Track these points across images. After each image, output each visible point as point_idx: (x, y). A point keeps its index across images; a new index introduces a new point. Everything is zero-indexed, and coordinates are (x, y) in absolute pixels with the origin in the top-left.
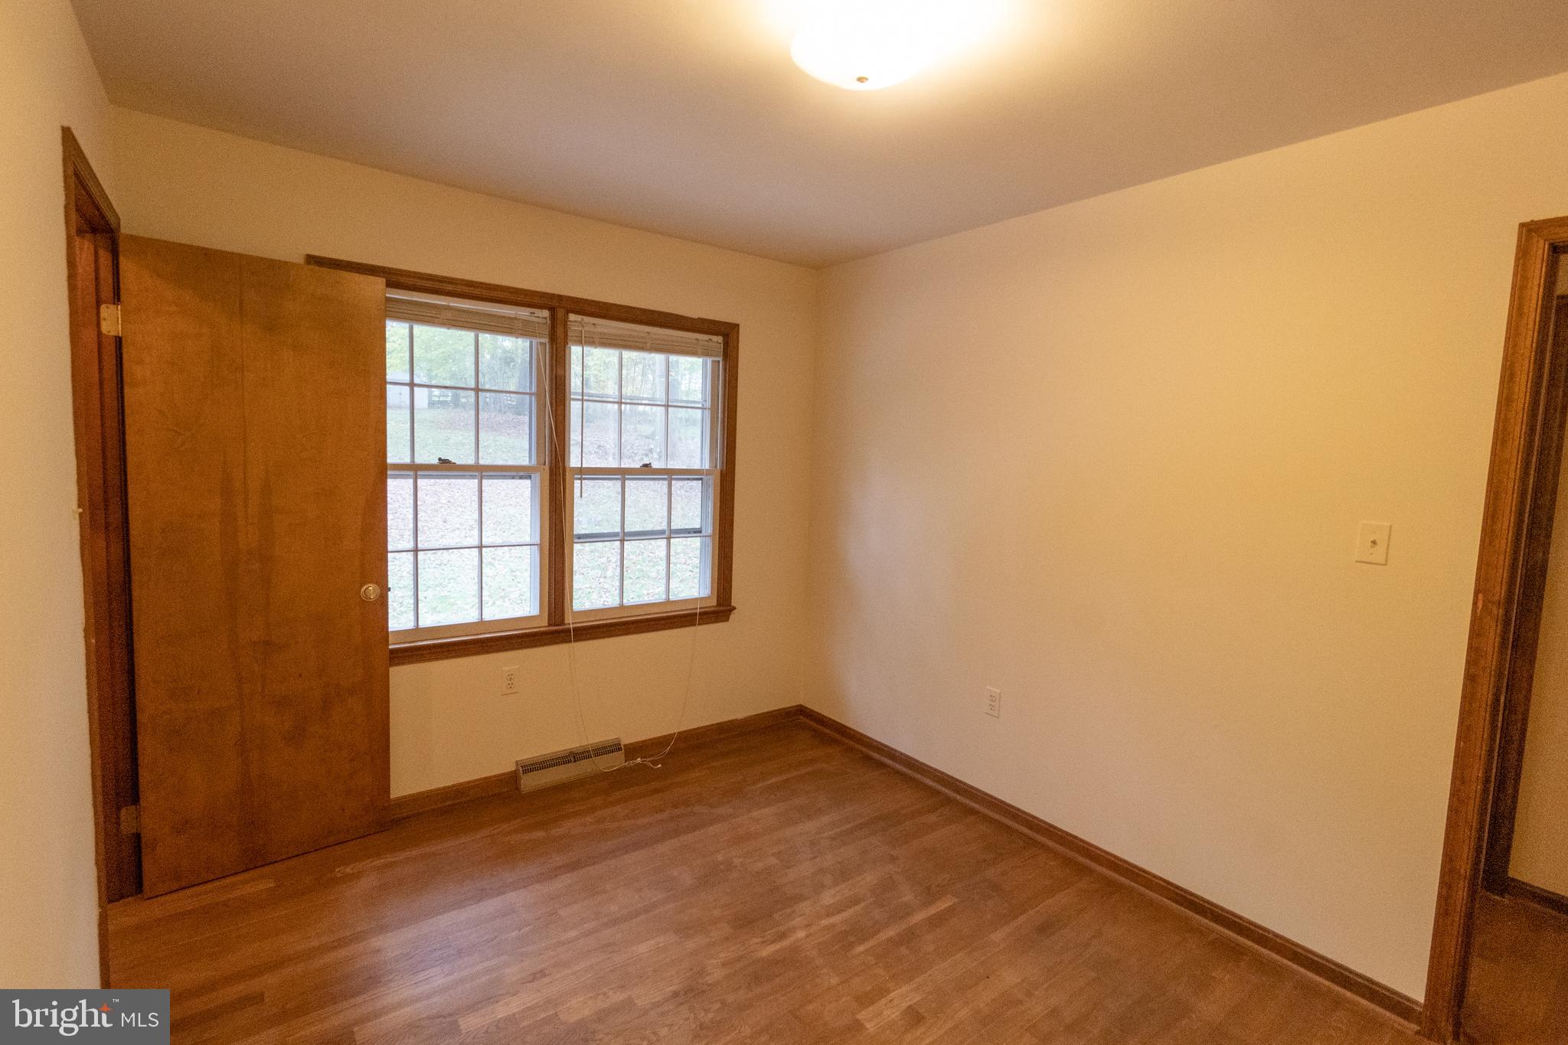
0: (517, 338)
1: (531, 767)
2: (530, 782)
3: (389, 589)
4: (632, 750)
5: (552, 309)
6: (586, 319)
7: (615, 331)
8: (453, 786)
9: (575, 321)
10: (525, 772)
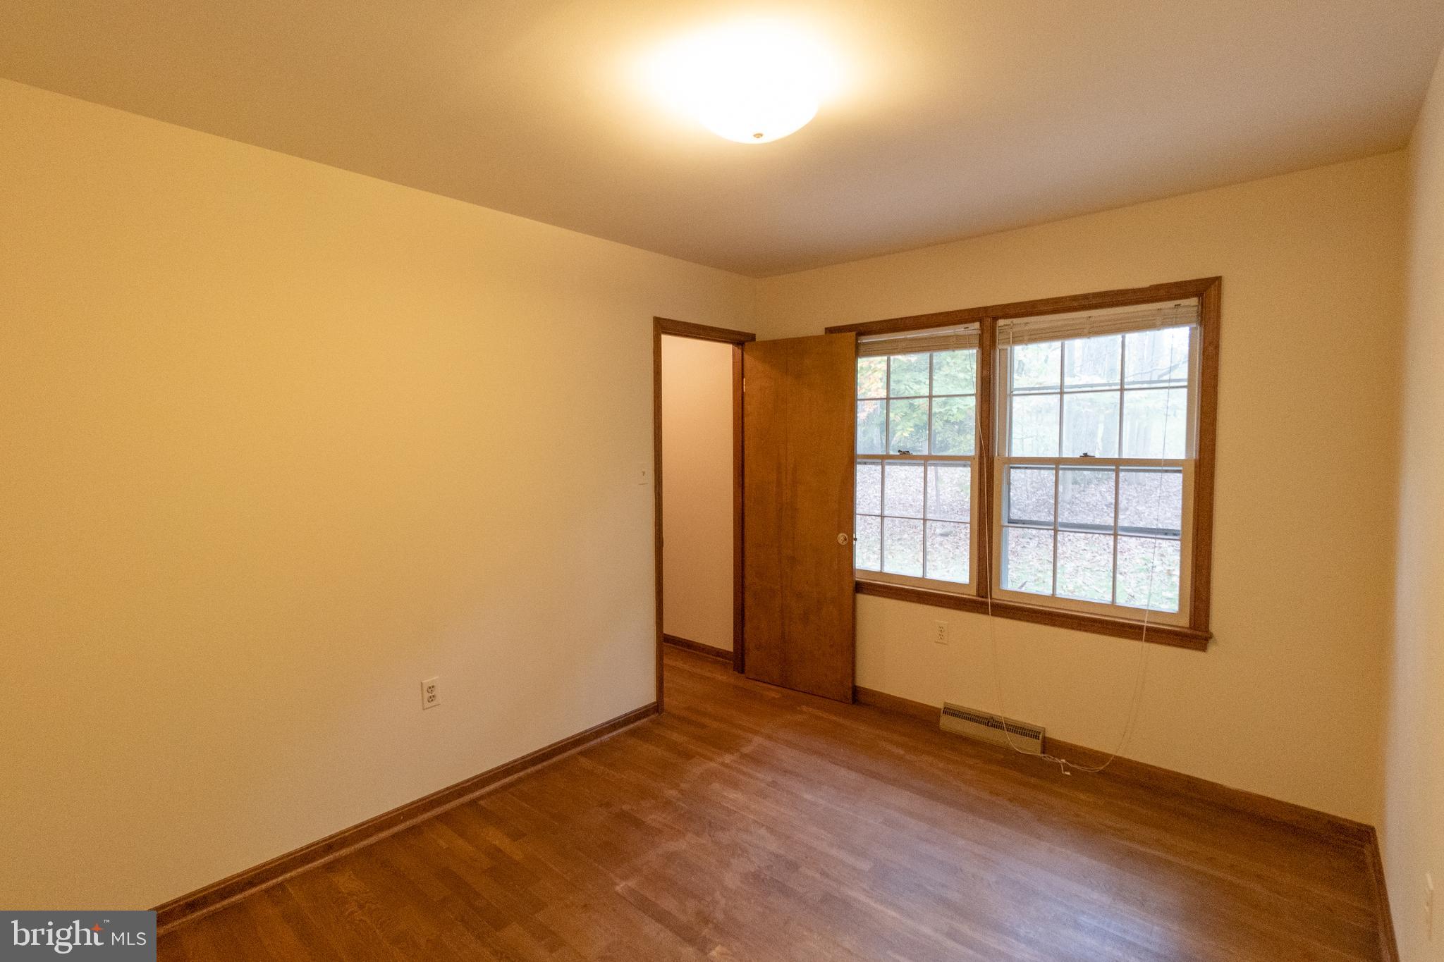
0: (954, 351)
1: (950, 711)
2: (947, 723)
3: (856, 539)
4: (1049, 745)
5: (981, 321)
6: (1016, 321)
7: (1046, 325)
8: (899, 698)
9: (1004, 325)
10: (945, 712)
